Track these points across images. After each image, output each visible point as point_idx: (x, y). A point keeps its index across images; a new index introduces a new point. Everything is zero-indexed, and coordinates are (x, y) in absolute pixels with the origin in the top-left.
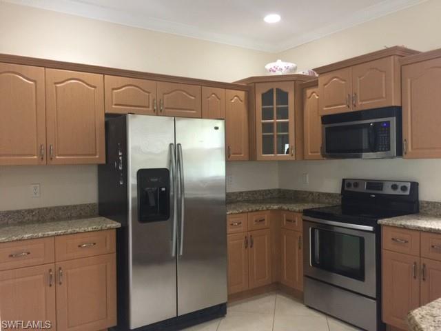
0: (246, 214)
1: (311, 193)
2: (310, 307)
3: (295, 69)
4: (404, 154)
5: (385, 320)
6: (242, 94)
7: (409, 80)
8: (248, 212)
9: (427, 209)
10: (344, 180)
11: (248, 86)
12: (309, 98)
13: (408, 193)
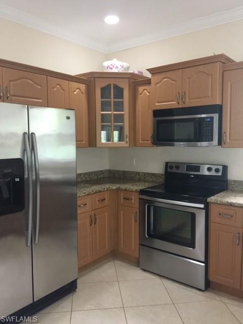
0: (91, 196)
1: (138, 173)
2: (145, 270)
3: (128, 68)
4: (223, 143)
5: (211, 278)
6: (83, 87)
7: (229, 84)
8: (92, 194)
9: (234, 186)
10: (167, 163)
11: (88, 80)
12: (141, 94)
13: (220, 174)
